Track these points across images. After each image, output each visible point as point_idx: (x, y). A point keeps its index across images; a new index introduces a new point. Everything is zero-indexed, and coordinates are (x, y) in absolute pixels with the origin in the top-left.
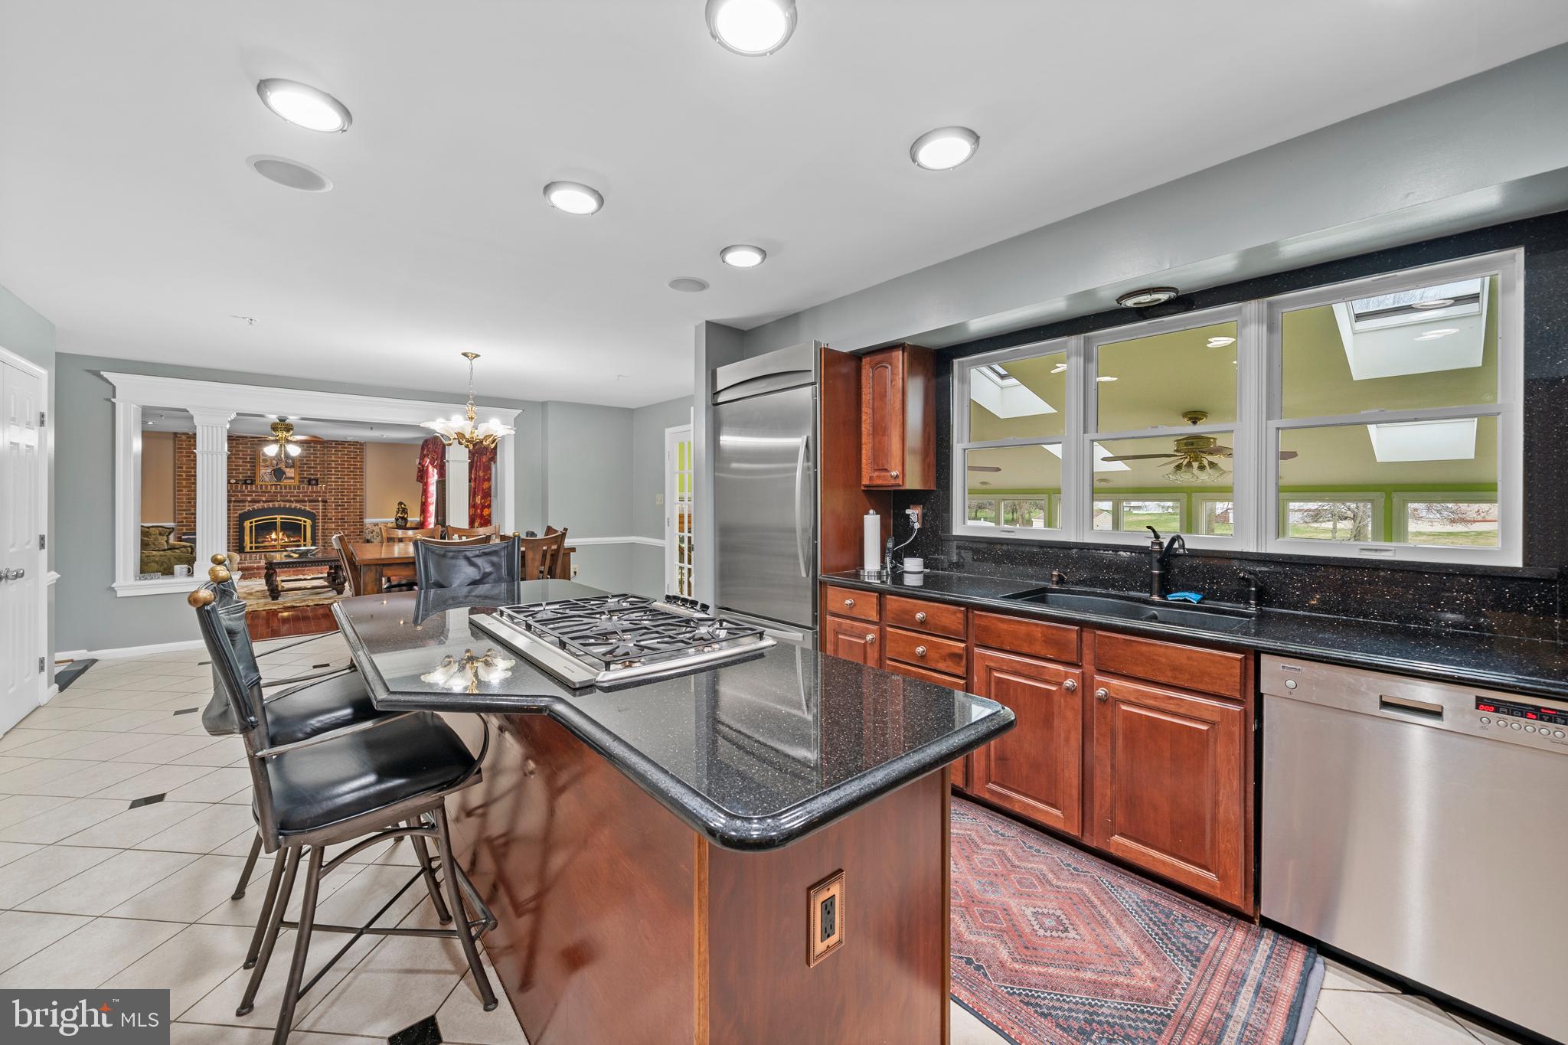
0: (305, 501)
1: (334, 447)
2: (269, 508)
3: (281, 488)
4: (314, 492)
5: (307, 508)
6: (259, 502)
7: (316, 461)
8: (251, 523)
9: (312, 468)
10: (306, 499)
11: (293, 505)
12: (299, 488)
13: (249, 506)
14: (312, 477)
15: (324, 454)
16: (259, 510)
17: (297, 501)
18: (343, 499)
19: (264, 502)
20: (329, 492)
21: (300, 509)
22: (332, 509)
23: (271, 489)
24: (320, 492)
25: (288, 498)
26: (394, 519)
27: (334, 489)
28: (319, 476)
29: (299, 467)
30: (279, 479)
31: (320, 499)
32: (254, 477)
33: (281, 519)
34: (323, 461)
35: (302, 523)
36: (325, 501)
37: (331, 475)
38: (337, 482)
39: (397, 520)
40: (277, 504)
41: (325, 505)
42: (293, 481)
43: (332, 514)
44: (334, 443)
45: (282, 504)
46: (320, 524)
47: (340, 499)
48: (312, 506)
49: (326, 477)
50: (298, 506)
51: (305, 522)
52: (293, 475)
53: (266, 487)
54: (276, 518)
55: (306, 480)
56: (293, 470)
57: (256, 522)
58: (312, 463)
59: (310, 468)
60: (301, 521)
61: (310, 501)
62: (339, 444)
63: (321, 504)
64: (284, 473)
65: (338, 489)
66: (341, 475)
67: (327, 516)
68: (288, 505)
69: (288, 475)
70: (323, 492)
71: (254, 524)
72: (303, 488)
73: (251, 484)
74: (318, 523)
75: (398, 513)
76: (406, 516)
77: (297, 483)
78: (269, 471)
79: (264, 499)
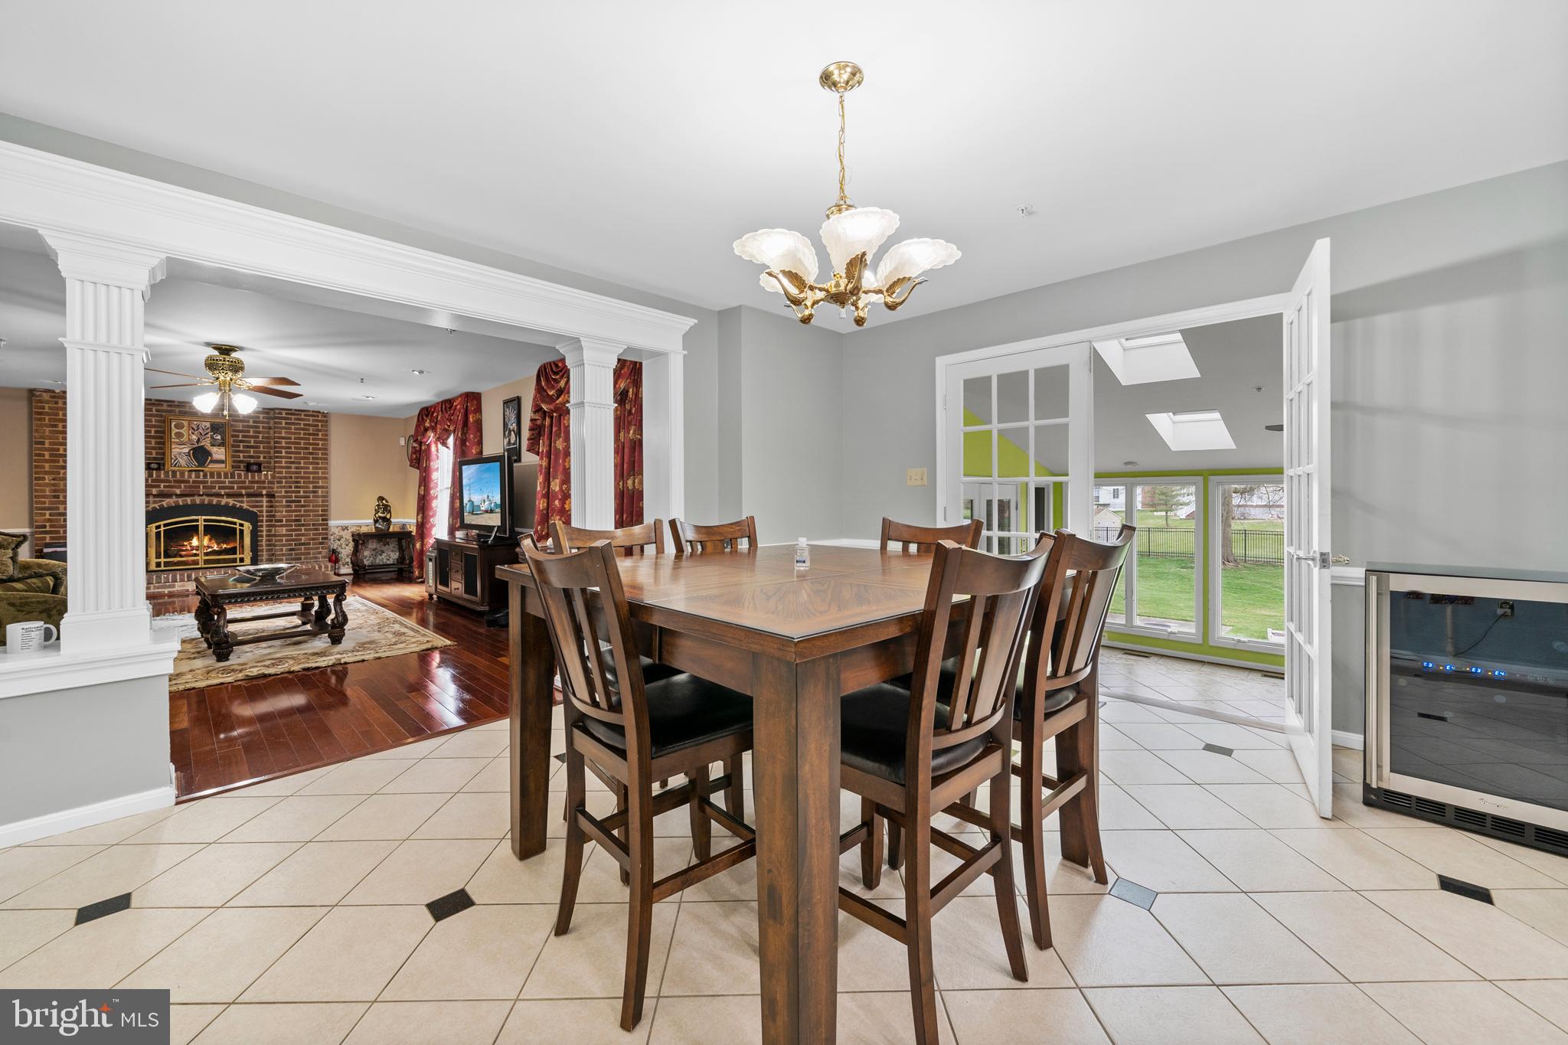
0: (241, 495)
1: (285, 418)
2: (186, 506)
3: (205, 476)
4: (257, 482)
5: (245, 506)
6: (169, 496)
7: (258, 437)
8: (158, 527)
9: (252, 447)
10: (244, 492)
11: (224, 501)
12: (233, 476)
13: (155, 502)
14: (252, 461)
15: (270, 428)
16: (170, 508)
17: (229, 495)
18: (299, 492)
19: (178, 496)
20: (278, 482)
21: (234, 506)
22: (282, 506)
23: (190, 476)
24: (264, 482)
25: (216, 490)
26: (372, 521)
27: (286, 478)
28: (262, 459)
29: (233, 446)
30: (202, 463)
31: (264, 492)
32: (163, 459)
33: (205, 520)
34: (267, 438)
35: (238, 527)
36: (271, 496)
37: (281, 457)
38: (290, 467)
39: (376, 521)
40: (198, 500)
41: (271, 502)
42: (223, 465)
43: (282, 513)
44: (284, 412)
45: (206, 500)
46: (264, 528)
47: (293, 492)
48: (253, 502)
49: (272, 461)
50: (231, 502)
51: (241, 525)
52: (223, 457)
53: (182, 474)
54: (197, 521)
55: (242, 465)
56: (223, 449)
57: (165, 525)
58: (252, 440)
59: (248, 447)
60: (235, 523)
61: (249, 495)
62: (293, 414)
63: (265, 499)
64: (209, 454)
65: (291, 477)
66: (295, 458)
67: (274, 516)
68: (215, 501)
69: (216, 456)
70: (269, 482)
71: (162, 529)
72: (239, 476)
73: (158, 469)
74: (262, 526)
75: (377, 512)
76: (388, 517)
77: (229, 469)
78: (187, 450)
79: (178, 492)
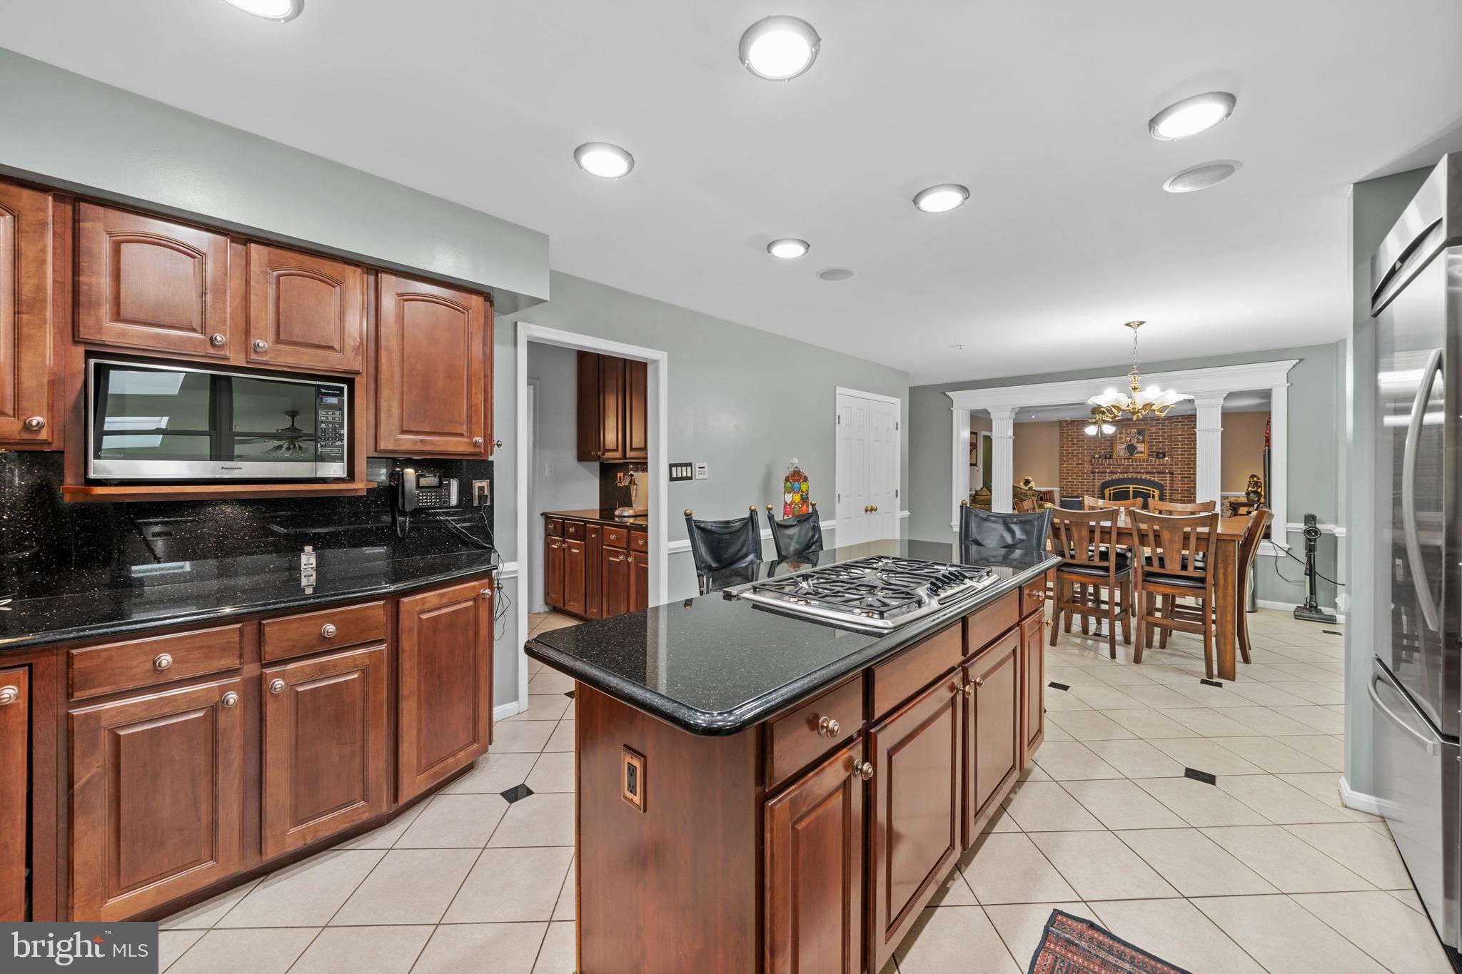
0: (1153, 473)
1: (1180, 422)
2: (1124, 479)
3: (1132, 462)
4: (1161, 465)
5: (1156, 479)
6: (1116, 473)
7: (1164, 436)
8: (1110, 490)
9: (1160, 442)
10: (1154, 471)
11: (1144, 476)
12: (1147, 461)
13: (1109, 476)
14: (1161, 451)
15: (1172, 429)
16: (1116, 480)
17: (1147, 473)
18: (1190, 471)
19: (1120, 473)
20: (1176, 465)
21: (1150, 480)
22: (1178, 480)
23: (1124, 462)
24: (1166, 465)
25: (1139, 470)
26: (1244, 493)
27: (1181, 461)
28: (1166, 450)
29: (1149, 442)
30: (1131, 454)
31: (1167, 471)
32: (1112, 452)
33: (1133, 488)
34: (1170, 436)
35: (1151, 493)
36: (1172, 473)
37: (1178, 448)
38: (1184, 455)
39: (1248, 494)
40: (1130, 475)
41: (1172, 477)
42: (1143, 455)
43: (1178, 485)
44: (1180, 418)
45: (1135, 475)
46: (1168, 494)
47: (1186, 471)
48: (1160, 477)
49: (1173, 450)
50: (1148, 477)
51: (1153, 491)
52: (1143, 450)
53: (1121, 459)
54: (1129, 488)
55: (1155, 454)
56: (1143, 445)
57: (1114, 489)
58: (1161, 438)
59: (1158, 442)
60: (1150, 490)
61: (1159, 473)
62: (1185, 418)
63: (1168, 476)
64: (1136, 448)
65: (1184, 461)
66: (1188, 448)
67: (1173, 487)
68: (1139, 476)
69: (1139, 449)
70: (1170, 465)
71: (1112, 491)
72: (1151, 461)
73: (1110, 458)
74: (1166, 493)
75: (1249, 486)
76: (1259, 490)
77: (1146, 457)
78: (1124, 447)
79: (1119, 471)
